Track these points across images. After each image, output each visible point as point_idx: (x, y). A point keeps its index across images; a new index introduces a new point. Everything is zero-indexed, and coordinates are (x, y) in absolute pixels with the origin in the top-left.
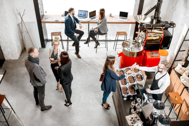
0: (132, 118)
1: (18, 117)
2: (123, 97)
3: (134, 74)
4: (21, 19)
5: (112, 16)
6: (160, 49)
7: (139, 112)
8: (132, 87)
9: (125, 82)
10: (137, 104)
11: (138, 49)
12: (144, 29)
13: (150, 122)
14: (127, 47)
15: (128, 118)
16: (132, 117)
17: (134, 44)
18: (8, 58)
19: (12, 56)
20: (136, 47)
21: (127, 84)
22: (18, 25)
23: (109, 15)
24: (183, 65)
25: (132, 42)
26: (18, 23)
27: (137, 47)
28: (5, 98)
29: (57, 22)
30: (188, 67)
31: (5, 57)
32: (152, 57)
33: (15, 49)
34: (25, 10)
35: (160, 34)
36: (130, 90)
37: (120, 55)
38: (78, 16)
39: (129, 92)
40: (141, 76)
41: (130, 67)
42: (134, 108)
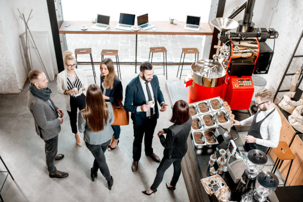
0: (212, 182)
1: (18, 186)
2: (196, 149)
3: (212, 112)
4: (24, 25)
5: (174, 22)
6: (253, 74)
7: (223, 172)
8: (210, 133)
9: (198, 124)
10: (219, 159)
11: (218, 73)
12: (228, 40)
13: (242, 187)
14: (199, 71)
15: (205, 181)
16: (212, 179)
18: (3, 91)
19: (10, 88)
20: (214, 71)
21: (202, 127)
22: (21, 37)
23: (169, 21)
24: (293, 97)
25: (207, 64)
26: (21, 33)
27: (216, 71)
29: (84, 32)
30: (300, 100)
32: (240, 86)
33: (15, 76)
34: (32, 10)
35: (253, 48)
36: (207, 138)
37: (189, 83)
38: (120, 23)
39: (206, 140)
40: (224, 114)
41: (205, 101)
42: (214, 166)
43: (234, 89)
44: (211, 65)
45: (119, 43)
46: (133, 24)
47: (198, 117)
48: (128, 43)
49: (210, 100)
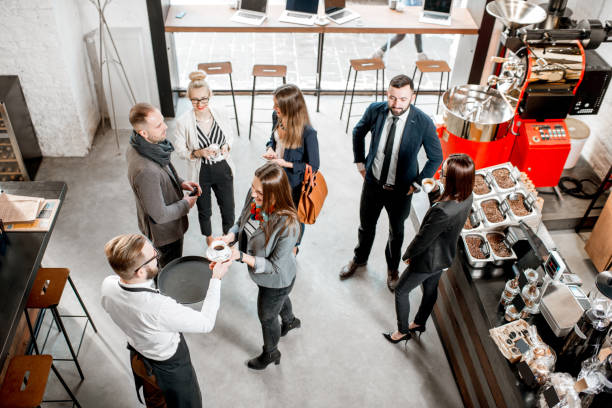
0: (513, 335)
1: (106, 344)
2: (471, 268)
3: (498, 194)
6: (568, 116)
7: (531, 315)
8: (499, 236)
10: (526, 289)
12: (523, 45)
13: (576, 346)
15: (499, 334)
16: (510, 330)
18: (52, 151)
19: (67, 144)
20: (488, 109)
21: (481, 226)
22: (86, 38)
23: (390, 4)
25: (474, 94)
26: (87, 30)
27: (491, 110)
28: (68, 283)
29: (217, 28)
31: (42, 148)
32: (543, 139)
33: (78, 121)
35: (562, 62)
36: (492, 246)
38: (287, 9)
39: (491, 250)
40: (523, 198)
41: (482, 172)
42: (513, 302)
43: (532, 146)
44: (482, 96)
45: (274, 48)
48: (292, 50)
49: (490, 169)
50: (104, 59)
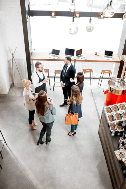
0: (121, 153)
1: (10, 149)
2: (111, 133)
3: (121, 111)
4: (12, 55)
5: (97, 54)
8: (120, 124)
9: (112, 118)
10: (125, 140)
11: (123, 87)
14: (112, 85)
15: (117, 152)
16: (120, 151)
17: (119, 82)
20: (121, 85)
21: (115, 121)
22: (9, 62)
23: (95, 53)
26: (9, 59)
29: (45, 59)
33: (5, 85)
34: (16, 48)
36: (117, 127)
37: (106, 92)
38: (65, 54)
41: (117, 105)
42: (122, 143)
46: (73, 55)
47: (113, 114)
49: (119, 104)
50: (13, 68)
